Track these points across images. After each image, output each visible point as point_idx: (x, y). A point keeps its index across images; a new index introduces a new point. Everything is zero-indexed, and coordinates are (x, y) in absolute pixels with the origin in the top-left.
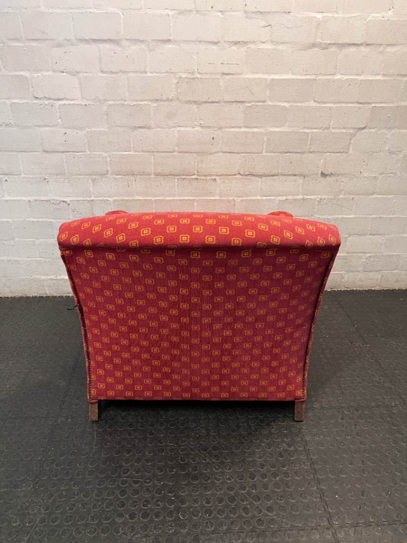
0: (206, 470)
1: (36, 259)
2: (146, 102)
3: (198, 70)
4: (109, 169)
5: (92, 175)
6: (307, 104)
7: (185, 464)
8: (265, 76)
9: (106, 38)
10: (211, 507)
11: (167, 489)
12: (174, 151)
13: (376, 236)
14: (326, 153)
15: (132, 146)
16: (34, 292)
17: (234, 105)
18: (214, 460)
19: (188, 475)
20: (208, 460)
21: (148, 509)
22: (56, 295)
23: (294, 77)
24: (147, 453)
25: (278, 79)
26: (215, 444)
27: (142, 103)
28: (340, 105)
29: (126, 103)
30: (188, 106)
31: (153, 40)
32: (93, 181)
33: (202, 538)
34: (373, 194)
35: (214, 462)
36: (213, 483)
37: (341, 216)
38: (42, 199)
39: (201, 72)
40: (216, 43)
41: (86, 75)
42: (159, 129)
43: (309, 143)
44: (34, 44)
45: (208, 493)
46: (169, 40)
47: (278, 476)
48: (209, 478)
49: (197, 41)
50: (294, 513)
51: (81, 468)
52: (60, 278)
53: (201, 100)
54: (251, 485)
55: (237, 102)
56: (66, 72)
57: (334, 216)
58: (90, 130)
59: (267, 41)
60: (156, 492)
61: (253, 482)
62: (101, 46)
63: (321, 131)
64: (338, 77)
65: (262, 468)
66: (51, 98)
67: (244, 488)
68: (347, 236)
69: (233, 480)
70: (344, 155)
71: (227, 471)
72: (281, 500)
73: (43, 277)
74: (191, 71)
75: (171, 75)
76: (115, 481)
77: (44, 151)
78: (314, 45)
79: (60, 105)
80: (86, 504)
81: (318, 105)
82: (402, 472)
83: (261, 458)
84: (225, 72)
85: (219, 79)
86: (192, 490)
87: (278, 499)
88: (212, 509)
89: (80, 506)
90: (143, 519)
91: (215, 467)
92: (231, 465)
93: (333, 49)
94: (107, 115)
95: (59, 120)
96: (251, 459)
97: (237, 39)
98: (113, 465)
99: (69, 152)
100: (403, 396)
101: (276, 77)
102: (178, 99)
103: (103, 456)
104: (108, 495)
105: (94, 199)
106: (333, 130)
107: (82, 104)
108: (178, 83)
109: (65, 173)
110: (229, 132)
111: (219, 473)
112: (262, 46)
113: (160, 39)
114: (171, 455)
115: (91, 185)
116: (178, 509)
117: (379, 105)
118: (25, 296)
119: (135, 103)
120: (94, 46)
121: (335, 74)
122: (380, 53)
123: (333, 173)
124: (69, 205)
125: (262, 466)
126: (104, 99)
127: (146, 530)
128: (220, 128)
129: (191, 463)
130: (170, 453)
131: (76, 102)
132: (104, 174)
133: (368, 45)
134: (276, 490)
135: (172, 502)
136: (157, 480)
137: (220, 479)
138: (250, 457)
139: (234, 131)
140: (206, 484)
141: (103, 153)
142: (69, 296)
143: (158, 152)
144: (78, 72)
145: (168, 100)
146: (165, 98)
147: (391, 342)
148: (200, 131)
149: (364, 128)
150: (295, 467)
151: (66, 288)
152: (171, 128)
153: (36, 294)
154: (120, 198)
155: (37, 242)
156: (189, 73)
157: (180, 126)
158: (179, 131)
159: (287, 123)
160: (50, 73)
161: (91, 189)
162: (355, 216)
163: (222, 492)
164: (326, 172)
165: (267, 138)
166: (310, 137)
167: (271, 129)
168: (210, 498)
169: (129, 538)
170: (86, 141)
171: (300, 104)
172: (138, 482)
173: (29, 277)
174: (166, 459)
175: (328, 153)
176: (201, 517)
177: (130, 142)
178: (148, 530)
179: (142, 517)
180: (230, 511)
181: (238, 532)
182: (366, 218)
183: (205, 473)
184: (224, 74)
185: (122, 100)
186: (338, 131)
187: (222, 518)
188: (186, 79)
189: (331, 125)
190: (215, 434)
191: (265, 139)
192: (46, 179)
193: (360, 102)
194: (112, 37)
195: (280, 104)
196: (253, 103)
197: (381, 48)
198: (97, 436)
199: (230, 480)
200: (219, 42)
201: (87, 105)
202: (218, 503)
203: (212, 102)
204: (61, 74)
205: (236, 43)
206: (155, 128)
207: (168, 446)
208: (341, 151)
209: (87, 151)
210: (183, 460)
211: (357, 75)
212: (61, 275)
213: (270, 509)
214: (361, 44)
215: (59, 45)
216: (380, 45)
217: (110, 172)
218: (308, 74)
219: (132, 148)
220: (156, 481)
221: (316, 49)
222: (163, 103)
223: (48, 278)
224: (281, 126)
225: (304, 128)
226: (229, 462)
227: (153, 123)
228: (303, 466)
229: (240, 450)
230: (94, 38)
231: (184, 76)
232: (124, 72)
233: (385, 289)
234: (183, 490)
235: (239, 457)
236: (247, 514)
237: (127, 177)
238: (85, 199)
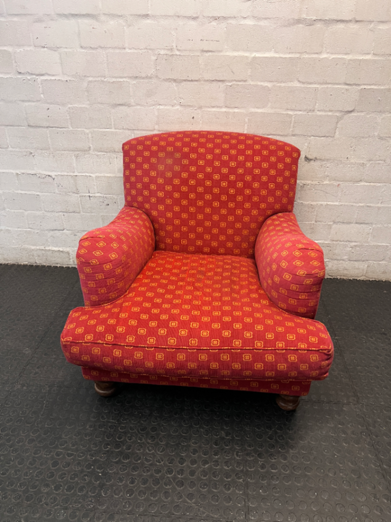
0: (139, 450)
1: (25, 229)
2: (125, 79)
3: (176, 47)
4: (91, 146)
5: (75, 151)
6: (290, 84)
7: (120, 442)
8: (246, 54)
9: (85, 13)
10: (134, 487)
11: (98, 464)
12: (154, 129)
13: (362, 225)
14: (310, 136)
15: (113, 123)
16: (24, 261)
17: (215, 84)
18: (149, 441)
19: (121, 453)
20: (143, 440)
21: (73, 483)
22: (45, 264)
23: (277, 55)
24: (88, 427)
25: (259, 58)
26: (155, 425)
27: (122, 80)
28: (325, 86)
29: (106, 80)
30: (167, 84)
31: (131, 15)
32: (77, 157)
33: (117, 517)
34: (361, 181)
35: (148, 443)
36: (142, 464)
37: (326, 203)
38: (28, 173)
39: (179, 48)
40: (195, 18)
41: (66, 50)
42: (139, 107)
43: (292, 125)
44: (15, 19)
45: (134, 473)
46: (148, 15)
47: (208, 463)
48: (140, 459)
49: (176, 16)
50: (213, 503)
51: (23, 436)
52: (48, 249)
53: (180, 78)
54: (178, 469)
55: (217, 80)
56: (47, 47)
57: (318, 203)
58: (71, 106)
59: (248, 16)
60: (86, 467)
61: (181, 467)
62: (80, 20)
63: (305, 113)
64: (324, 56)
65: (194, 454)
66: (34, 73)
67: (170, 472)
68: (331, 223)
69: (162, 463)
70: (330, 139)
71: (159, 453)
72: (204, 488)
73: (33, 248)
74: (170, 48)
75: (150, 51)
76: (51, 452)
77: (29, 126)
78: (299, 21)
79: (42, 80)
80: (19, 471)
81: (303, 86)
82: (335, 474)
83: (196, 443)
84: (204, 49)
85: (198, 56)
86: (121, 468)
87: (201, 487)
88: (134, 490)
89: (13, 472)
90: (67, 491)
91: (148, 448)
92: (165, 447)
93: (319, 25)
94: (88, 91)
95: (42, 96)
96: (186, 444)
97: (216, 14)
98: (53, 435)
99: (53, 127)
100: (358, 394)
101: (258, 55)
102: (157, 76)
103: (46, 426)
104: (41, 464)
105: (78, 174)
106: (318, 112)
107: (63, 79)
108: (156, 60)
109: (49, 148)
110: (210, 111)
111: (150, 454)
112: (243, 22)
113: (139, 13)
114: (110, 431)
115: (74, 160)
116: (102, 486)
117: (369, 87)
118: (17, 264)
119: (114, 80)
120: (73, 21)
121: (321, 53)
122: (371, 30)
123: (318, 158)
124: (54, 179)
125: (195, 452)
126: (84, 75)
127: (67, 503)
128: (200, 108)
129: (127, 441)
130: (109, 429)
131: (57, 78)
132: (87, 150)
133: (357, 21)
134: (202, 477)
135: (97, 478)
136: (90, 455)
137: (150, 460)
138: (185, 441)
139: (214, 111)
140: (136, 464)
141: (85, 130)
142: (57, 267)
143: (138, 130)
144: (58, 48)
145: (147, 77)
146: (144, 75)
147: (362, 336)
148: (180, 110)
149: (351, 112)
150: (227, 456)
151: (54, 259)
152: (150, 106)
153: (27, 263)
154: (102, 175)
155: (26, 213)
156: (168, 50)
157: (160, 105)
158: (158, 109)
159: (270, 104)
160: (32, 48)
161: (75, 165)
162: (341, 203)
163: (149, 473)
164: (310, 157)
165: (249, 119)
166: (293, 119)
167: (253, 110)
168: (136, 479)
169: (49, 508)
170: (68, 117)
171: (283, 85)
172: (72, 455)
173: (20, 246)
174: (104, 435)
175: (312, 137)
176: (122, 496)
177: (111, 119)
178: (69, 503)
179: (66, 489)
180: (151, 493)
181: (153, 516)
182: (352, 205)
183: (137, 453)
184: (203, 51)
185: (101, 76)
186: (323, 113)
187: (142, 500)
188: (165, 56)
189: (316, 107)
190: (158, 415)
191: (246, 120)
192: (32, 153)
193: (348, 83)
194: (90, 12)
195: (262, 84)
196: (234, 83)
197: (372, 25)
198: (45, 406)
199: (160, 462)
200: (197, 17)
201: (68, 81)
202: (142, 484)
203: (192, 81)
204: (43, 49)
205: (215, 19)
206: (134, 106)
207: (109, 422)
208: (327, 135)
209: (70, 127)
210: (120, 438)
211: (346, 54)
212: (49, 246)
213: (190, 496)
214: (350, 21)
215: (39, 20)
216: (371, 22)
217: (92, 148)
218: (292, 53)
219: (113, 126)
220: (88, 456)
221: (301, 25)
222: (142, 81)
223: (38, 248)
224: (263, 107)
225: (288, 109)
226: (163, 445)
227: (132, 100)
228: (235, 456)
229: (177, 434)
230: (73, 13)
231: (162, 52)
232: (103, 48)
233: (371, 280)
234: (111, 468)
235: (175, 440)
236: (167, 499)
237: (108, 154)
238: (69, 174)
